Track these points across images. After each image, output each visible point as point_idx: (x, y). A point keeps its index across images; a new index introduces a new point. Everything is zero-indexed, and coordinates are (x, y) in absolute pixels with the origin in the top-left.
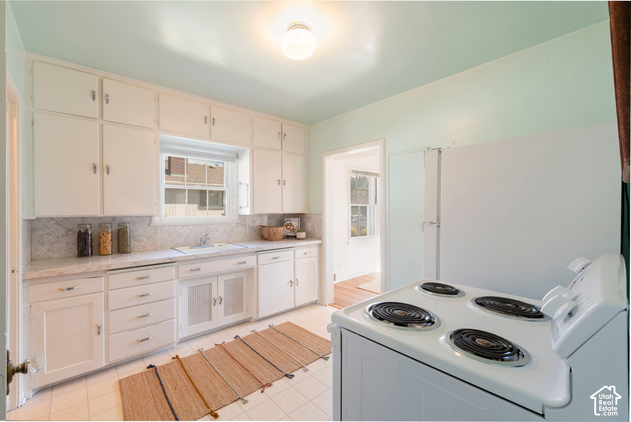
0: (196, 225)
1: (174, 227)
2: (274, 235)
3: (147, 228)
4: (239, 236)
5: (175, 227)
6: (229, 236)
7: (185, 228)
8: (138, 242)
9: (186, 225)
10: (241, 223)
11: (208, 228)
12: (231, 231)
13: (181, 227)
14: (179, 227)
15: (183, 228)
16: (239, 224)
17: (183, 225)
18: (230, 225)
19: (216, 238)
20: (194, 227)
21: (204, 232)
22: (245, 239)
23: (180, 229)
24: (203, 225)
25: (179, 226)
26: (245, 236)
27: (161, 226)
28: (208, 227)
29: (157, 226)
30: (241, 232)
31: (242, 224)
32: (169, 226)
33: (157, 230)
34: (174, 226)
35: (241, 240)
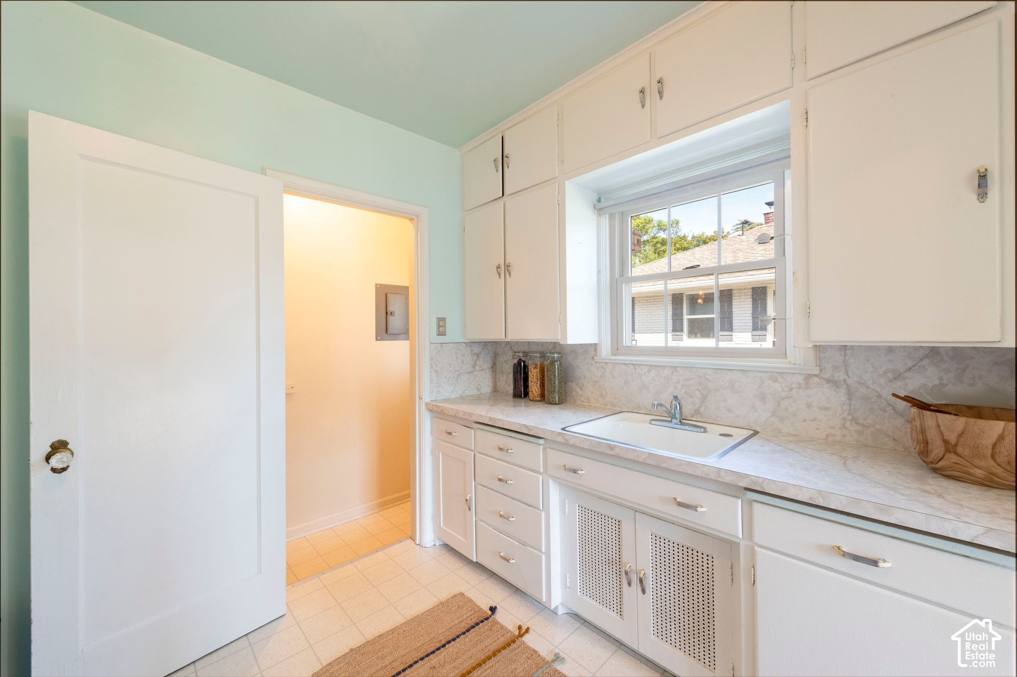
0: (677, 367)
1: (633, 367)
2: (947, 451)
3: (592, 364)
4: (814, 420)
5: (635, 369)
6: (774, 414)
7: (654, 372)
8: (581, 388)
9: (657, 366)
10: (826, 376)
11: (709, 380)
12: (783, 399)
13: (647, 369)
14: (642, 370)
15: (649, 371)
16: (816, 379)
17: (651, 365)
18: (780, 379)
19: (729, 410)
20: (673, 373)
21: (698, 390)
22: (844, 436)
23: (645, 374)
24: (694, 370)
25: (642, 367)
26: (844, 426)
27: (612, 363)
28: (708, 377)
29: (606, 363)
30: (827, 409)
31: (829, 381)
32: (624, 364)
33: (605, 369)
34: (633, 364)
35: (828, 436)
